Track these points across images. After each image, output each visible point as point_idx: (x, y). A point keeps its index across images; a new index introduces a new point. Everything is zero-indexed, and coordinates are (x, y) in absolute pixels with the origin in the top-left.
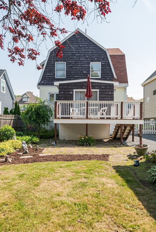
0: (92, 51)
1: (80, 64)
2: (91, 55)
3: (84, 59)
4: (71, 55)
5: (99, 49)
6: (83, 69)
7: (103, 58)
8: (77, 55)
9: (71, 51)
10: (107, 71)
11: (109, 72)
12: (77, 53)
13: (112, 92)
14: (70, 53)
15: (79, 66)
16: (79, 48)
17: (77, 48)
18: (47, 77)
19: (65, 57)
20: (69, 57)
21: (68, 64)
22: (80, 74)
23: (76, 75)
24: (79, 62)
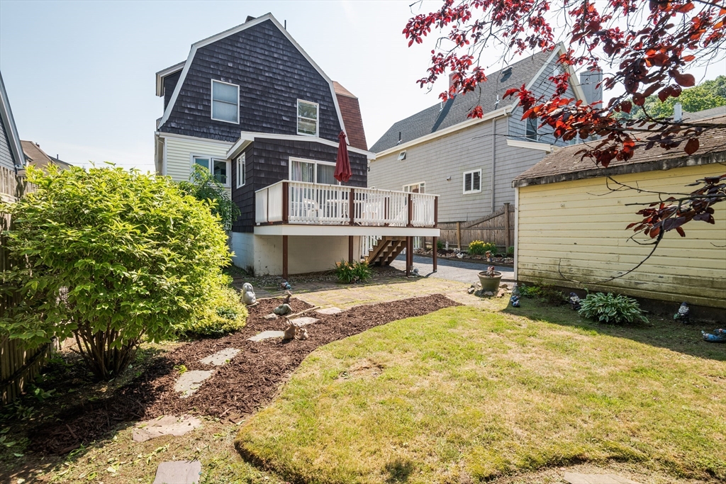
0: (300, 75)
1: (273, 96)
2: (298, 83)
3: (283, 89)
4: (251, 70)
5: (314, 74)
6: (282, 110)
7: (323, 97)
8: (267, 74)
9: (253, 63)
10: (330, 125)
11: (335, 129)
12: (266, 69)
13: (365, 172)
14: (250, 67)
15: (273, 101)
16: (271, 60)
17: (267, 58)
18: (186, 111)
19: (237, 72)
20: (248, 75)
21: (246, 92)
22: (274, 122)
23: (266, 123)
24: (271, 91)
